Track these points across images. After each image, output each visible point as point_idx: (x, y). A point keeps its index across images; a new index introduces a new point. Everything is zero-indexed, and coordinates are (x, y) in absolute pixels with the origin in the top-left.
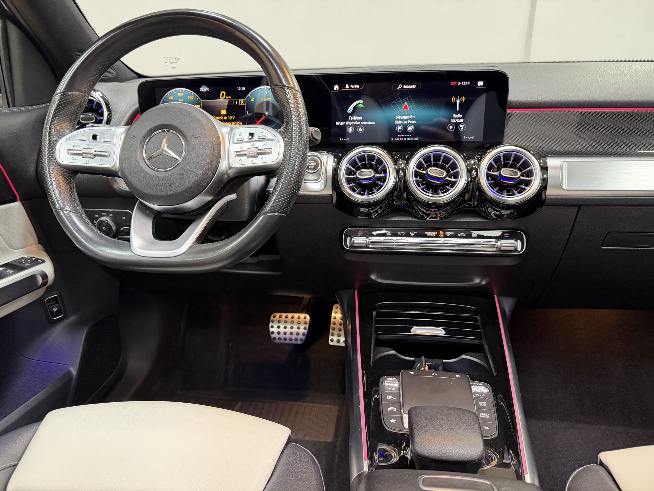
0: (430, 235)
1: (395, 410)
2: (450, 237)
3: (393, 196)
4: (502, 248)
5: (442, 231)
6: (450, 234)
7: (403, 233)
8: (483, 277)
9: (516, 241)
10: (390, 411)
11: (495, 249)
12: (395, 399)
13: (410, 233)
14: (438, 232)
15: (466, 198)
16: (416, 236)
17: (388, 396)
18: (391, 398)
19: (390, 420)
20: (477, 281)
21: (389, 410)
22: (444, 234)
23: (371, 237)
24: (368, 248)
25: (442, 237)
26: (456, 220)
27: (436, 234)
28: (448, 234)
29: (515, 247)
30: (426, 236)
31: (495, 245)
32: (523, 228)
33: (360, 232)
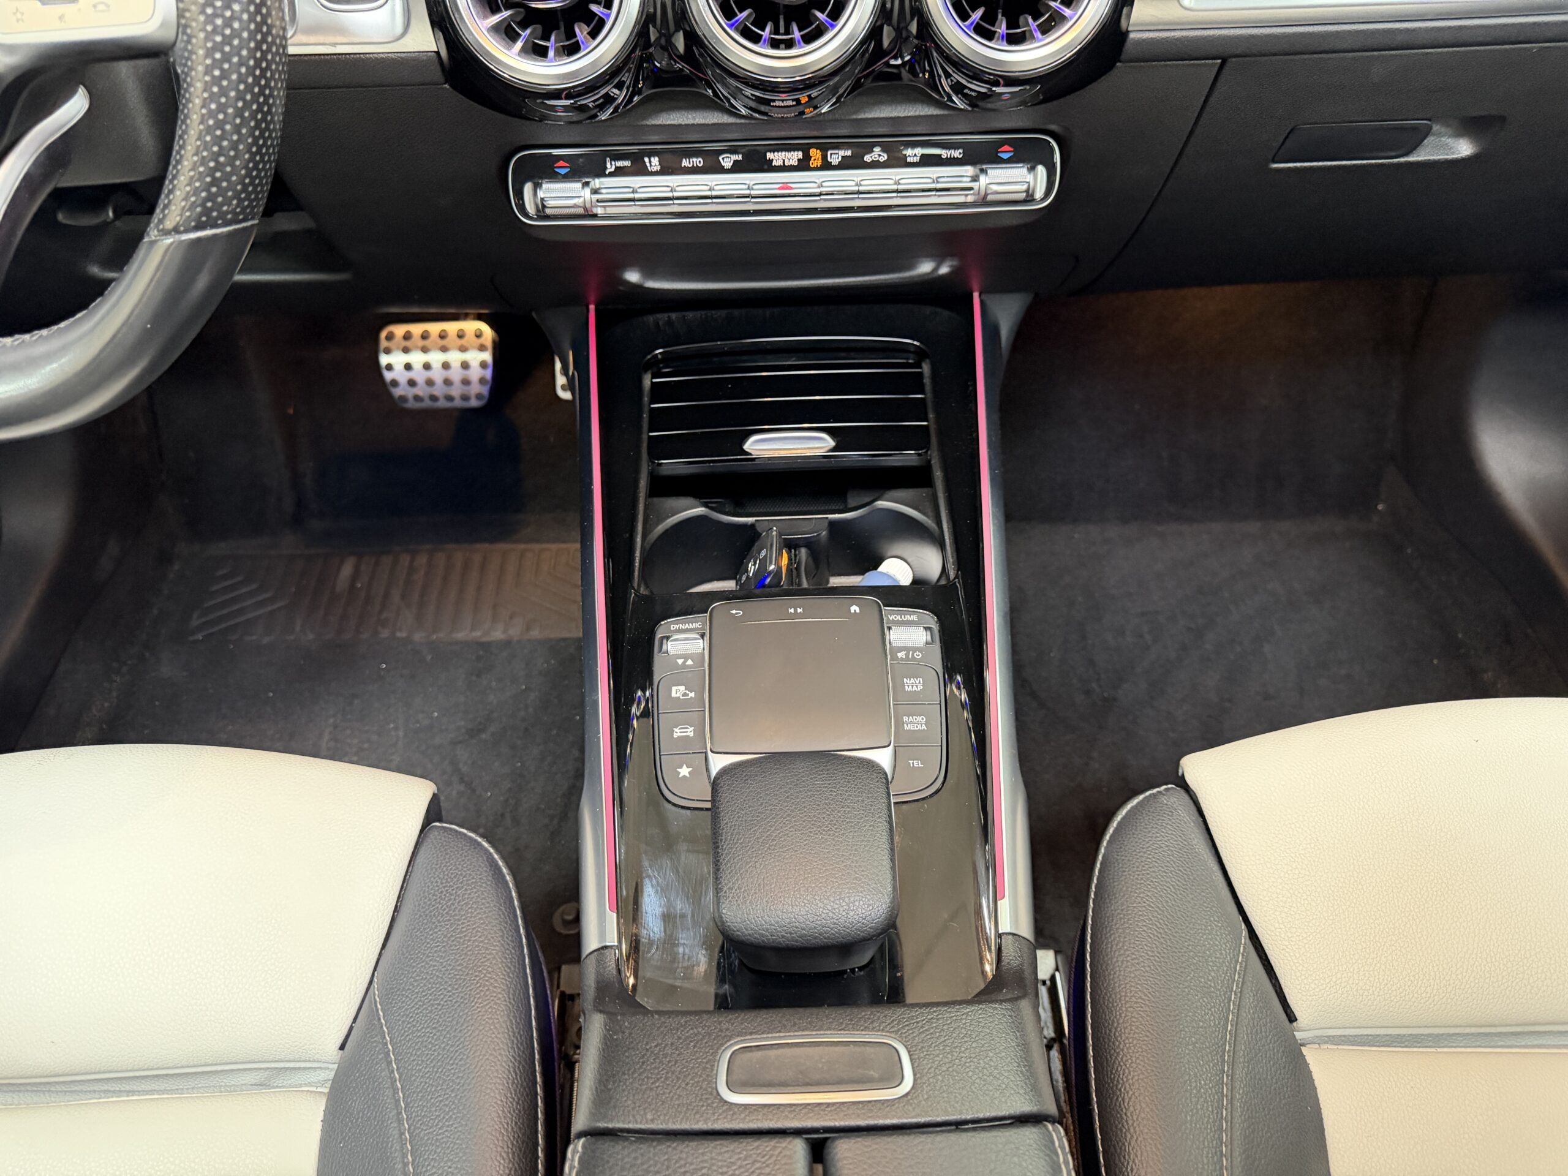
0: (780, 163)
1: (691, 735)
2: (844, 165)
3: (648, 44)
4: (990, 198)
5: (818, 146)
6: (842, 157)
7: (698, 161)
8: (940, 259)
9: (1032, 169)
10: (678, 736)
11: (970, 199)
12: (692, 695)
13: (720, 158)
14: (805, 149)
15: (886, 43)
16: (737, 168)
17: (674, 689)
18: (685, 695)
19: (678, 770)
20: (925, 267)
21: (675, 735)
22: (824, 157)
23: (597, 181)
24: (594, 216)
25: (817, 169)
26: (854, 117)
27: (799, 160)
28: (835, 158)
29: (1027, 191)
30: (769, 168)
31: (971, 189)
32: (1053, 127)
33: (561, 163)
